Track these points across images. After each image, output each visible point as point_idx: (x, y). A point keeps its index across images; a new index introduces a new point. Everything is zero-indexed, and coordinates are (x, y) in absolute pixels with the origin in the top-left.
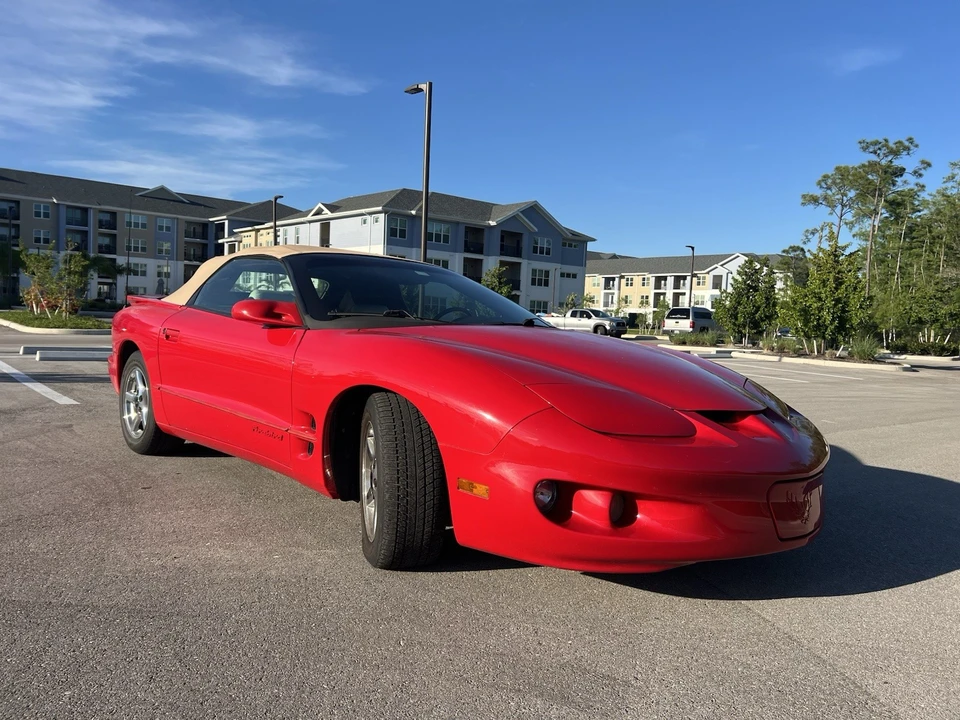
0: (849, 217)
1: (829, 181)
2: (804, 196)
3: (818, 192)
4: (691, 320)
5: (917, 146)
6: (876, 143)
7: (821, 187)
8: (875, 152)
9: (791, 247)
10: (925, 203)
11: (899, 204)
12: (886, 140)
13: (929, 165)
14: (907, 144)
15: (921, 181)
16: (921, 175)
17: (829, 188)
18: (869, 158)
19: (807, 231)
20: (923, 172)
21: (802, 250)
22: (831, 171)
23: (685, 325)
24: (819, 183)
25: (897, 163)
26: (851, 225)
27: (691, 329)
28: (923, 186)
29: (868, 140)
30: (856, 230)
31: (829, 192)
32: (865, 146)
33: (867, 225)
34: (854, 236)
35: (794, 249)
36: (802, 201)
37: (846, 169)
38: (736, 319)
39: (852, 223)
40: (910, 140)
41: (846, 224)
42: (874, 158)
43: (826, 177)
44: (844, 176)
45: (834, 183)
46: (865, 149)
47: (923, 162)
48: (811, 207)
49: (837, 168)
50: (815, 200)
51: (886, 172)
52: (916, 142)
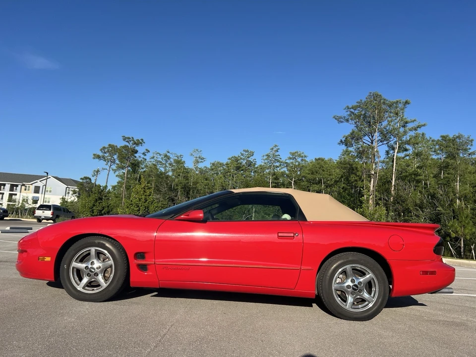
0: (114, 167)
1: (106, 150)
2: (94, 155)
3: (101, 154)
4: (52, 211)
5: (144, 143)
6: (129, 138)
7: (102, 152)
8: (128, 142)
9: (85, 177)
10: (146, 166)
11: (136, 165)
12: (133, 138)
13: (149, 151)
14: (141, 141)
15: (145, 157)
16: (145, 155)
17: (105, 153)
18: (124, 143)
19: (94, 171)
20: (146, 154)
21: (90, 179)
22: (107, 146)
23: (49, 213)
24: (101, 150)
25: (137, 148)
26: (115, 171)
27: (52, 216)
28: (146, 159)
29: (126, 136)
30: (117, 173)
31: (105, 154)
32: (125, 139)
33: (121, 172)
34: (116, 176)
35: (86, 178)
36: (93, 156)
37: (113, 145)
38: (93, 213)
39: (115, 170)
40: (142, 140)
41: (113, 170)
42: (127, 144)
43: (104, 148)
44: (112, 149)
45: (108, 151)
46: (124, 140)
47: (147, 150)
48: (97, 160)
49: (109, 145)
50: (99, 157)
51: (133, 151)
52: (144, 141)
